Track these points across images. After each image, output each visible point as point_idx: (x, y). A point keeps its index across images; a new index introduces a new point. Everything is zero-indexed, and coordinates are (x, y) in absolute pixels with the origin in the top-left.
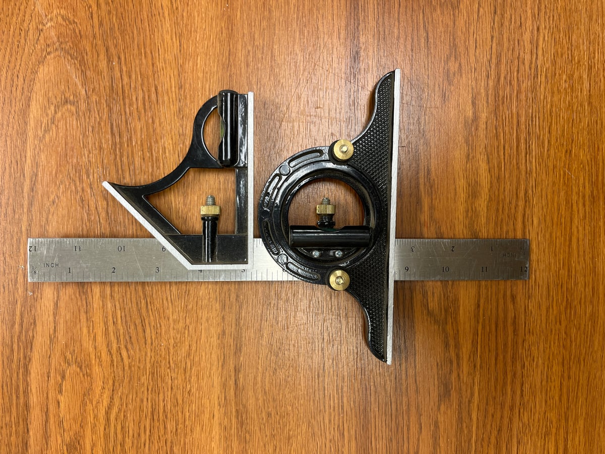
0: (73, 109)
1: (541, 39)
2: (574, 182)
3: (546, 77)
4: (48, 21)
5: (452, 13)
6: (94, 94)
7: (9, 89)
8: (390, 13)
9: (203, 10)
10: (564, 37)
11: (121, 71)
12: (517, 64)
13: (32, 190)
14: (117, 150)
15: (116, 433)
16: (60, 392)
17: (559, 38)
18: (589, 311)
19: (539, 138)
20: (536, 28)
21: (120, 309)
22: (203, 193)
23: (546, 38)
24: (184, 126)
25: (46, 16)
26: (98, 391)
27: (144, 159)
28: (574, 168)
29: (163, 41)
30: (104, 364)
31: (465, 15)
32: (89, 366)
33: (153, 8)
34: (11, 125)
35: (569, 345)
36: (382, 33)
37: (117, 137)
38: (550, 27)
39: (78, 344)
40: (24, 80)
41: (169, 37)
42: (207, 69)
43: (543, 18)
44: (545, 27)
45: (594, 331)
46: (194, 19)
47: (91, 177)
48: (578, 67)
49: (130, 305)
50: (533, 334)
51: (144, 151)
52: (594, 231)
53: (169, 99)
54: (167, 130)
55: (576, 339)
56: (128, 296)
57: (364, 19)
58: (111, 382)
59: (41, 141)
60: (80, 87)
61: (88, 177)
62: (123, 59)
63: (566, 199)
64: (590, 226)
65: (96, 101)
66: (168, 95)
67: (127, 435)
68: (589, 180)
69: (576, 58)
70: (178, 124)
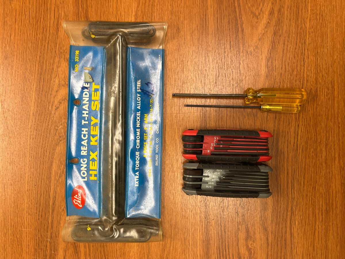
1: (300, 131)
2: (317, 203)
3: (302, 150)
7: (42, 157)
10: (312, 129)
12: (287, 143)
13: (53, 204)
17: (310, 130)
19: (298, 181)
20: (297, 125)
23: (303, 130)
28: (317, 196)
31: (260, 119)
34: (44, 174)
38: (305, 124)
40: (50, 153)
43: (301, 120)
44: (302, 125)
48: (320, 145)
52: (327, 228)
59: (57, 181)
63: (313, 212)
64: (325, 225)
68: (325, 202)
69: (319, 140)
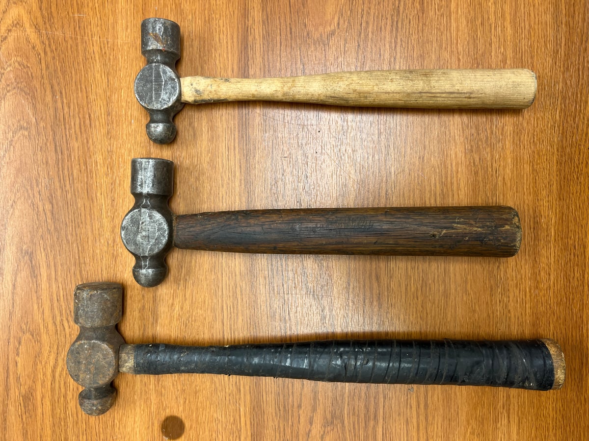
0: (26, 133)
4: (8, 66)
5: (323, 49)
6: (42, 121)
8: (273, 51)
9: (125, 53)
11: (62, 103)
14: (60, 164)
15: (60, 388)
16: (18, 354)
18: (441, 288)
21: (63, 289)
22: (127, 196)
24: (112, 145)
25: (6, 62)
26: (46, 355)
27: (80, 171)
29: (95, 78)
30: (51, 333)
32: (39, 334)
33: (87, 53)
35: (425, 316)
36: (267, 66)
37: (60, 154)
39: (30, 316)
41: (99, 75)
42: (129, 100)
45: (447, 304)
46: (119, 61)
47: (40, 186)
49: (70, 286)
50: (395, 308)
51: (81, 165)
53: (100, 124)
54: (98, 148)
55: (431, 310)
56: (69, 279)
57: (253, 56)
58: (56, 347)
60: (32, 116)
61: (37, 186)
62: (64, 94)
65: (43, 127)
66: (99, 120)
67: (68, 389)
70: (107, 143)
